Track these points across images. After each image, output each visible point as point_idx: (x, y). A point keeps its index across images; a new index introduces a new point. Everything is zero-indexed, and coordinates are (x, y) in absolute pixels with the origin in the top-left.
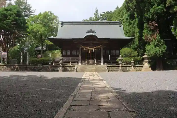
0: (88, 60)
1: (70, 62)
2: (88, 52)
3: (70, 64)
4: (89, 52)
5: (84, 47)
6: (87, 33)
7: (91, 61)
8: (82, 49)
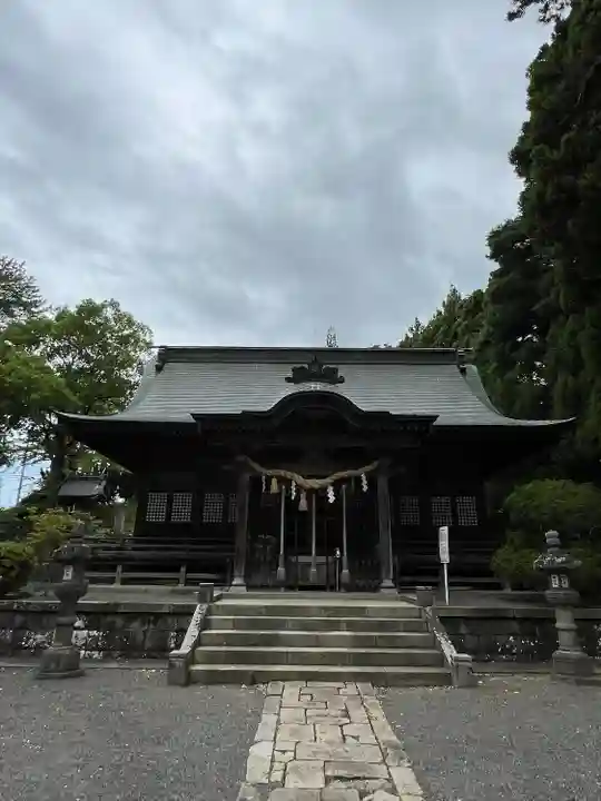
0: (293, 559)
1: (183, 569)
2: (292, 506)
4: (303, 505)
5: (270, 472)
6: (288, 380)
7: (313, 570)
8: (256, 482)
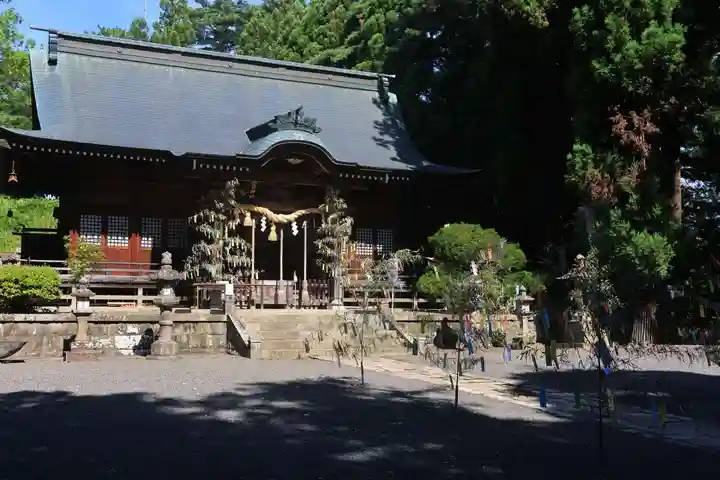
1: (140, 292)
2: (262, 237)
3: (140, 301)
5: (244, 208)
